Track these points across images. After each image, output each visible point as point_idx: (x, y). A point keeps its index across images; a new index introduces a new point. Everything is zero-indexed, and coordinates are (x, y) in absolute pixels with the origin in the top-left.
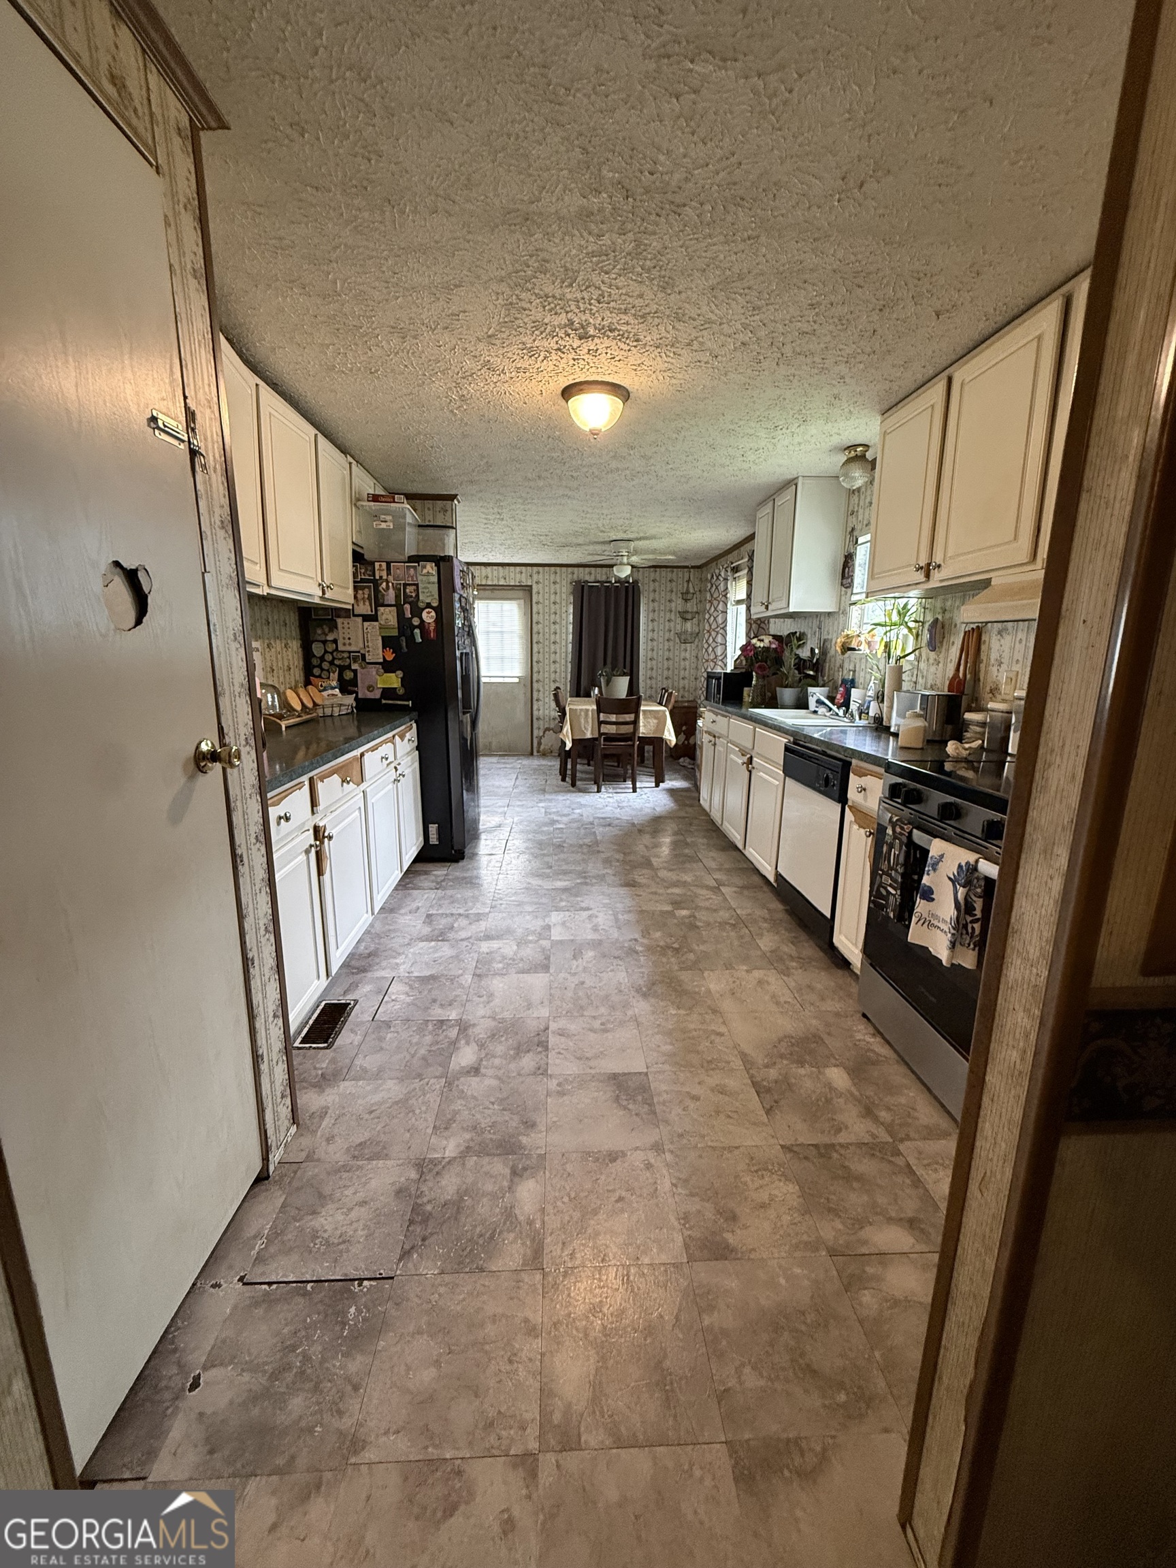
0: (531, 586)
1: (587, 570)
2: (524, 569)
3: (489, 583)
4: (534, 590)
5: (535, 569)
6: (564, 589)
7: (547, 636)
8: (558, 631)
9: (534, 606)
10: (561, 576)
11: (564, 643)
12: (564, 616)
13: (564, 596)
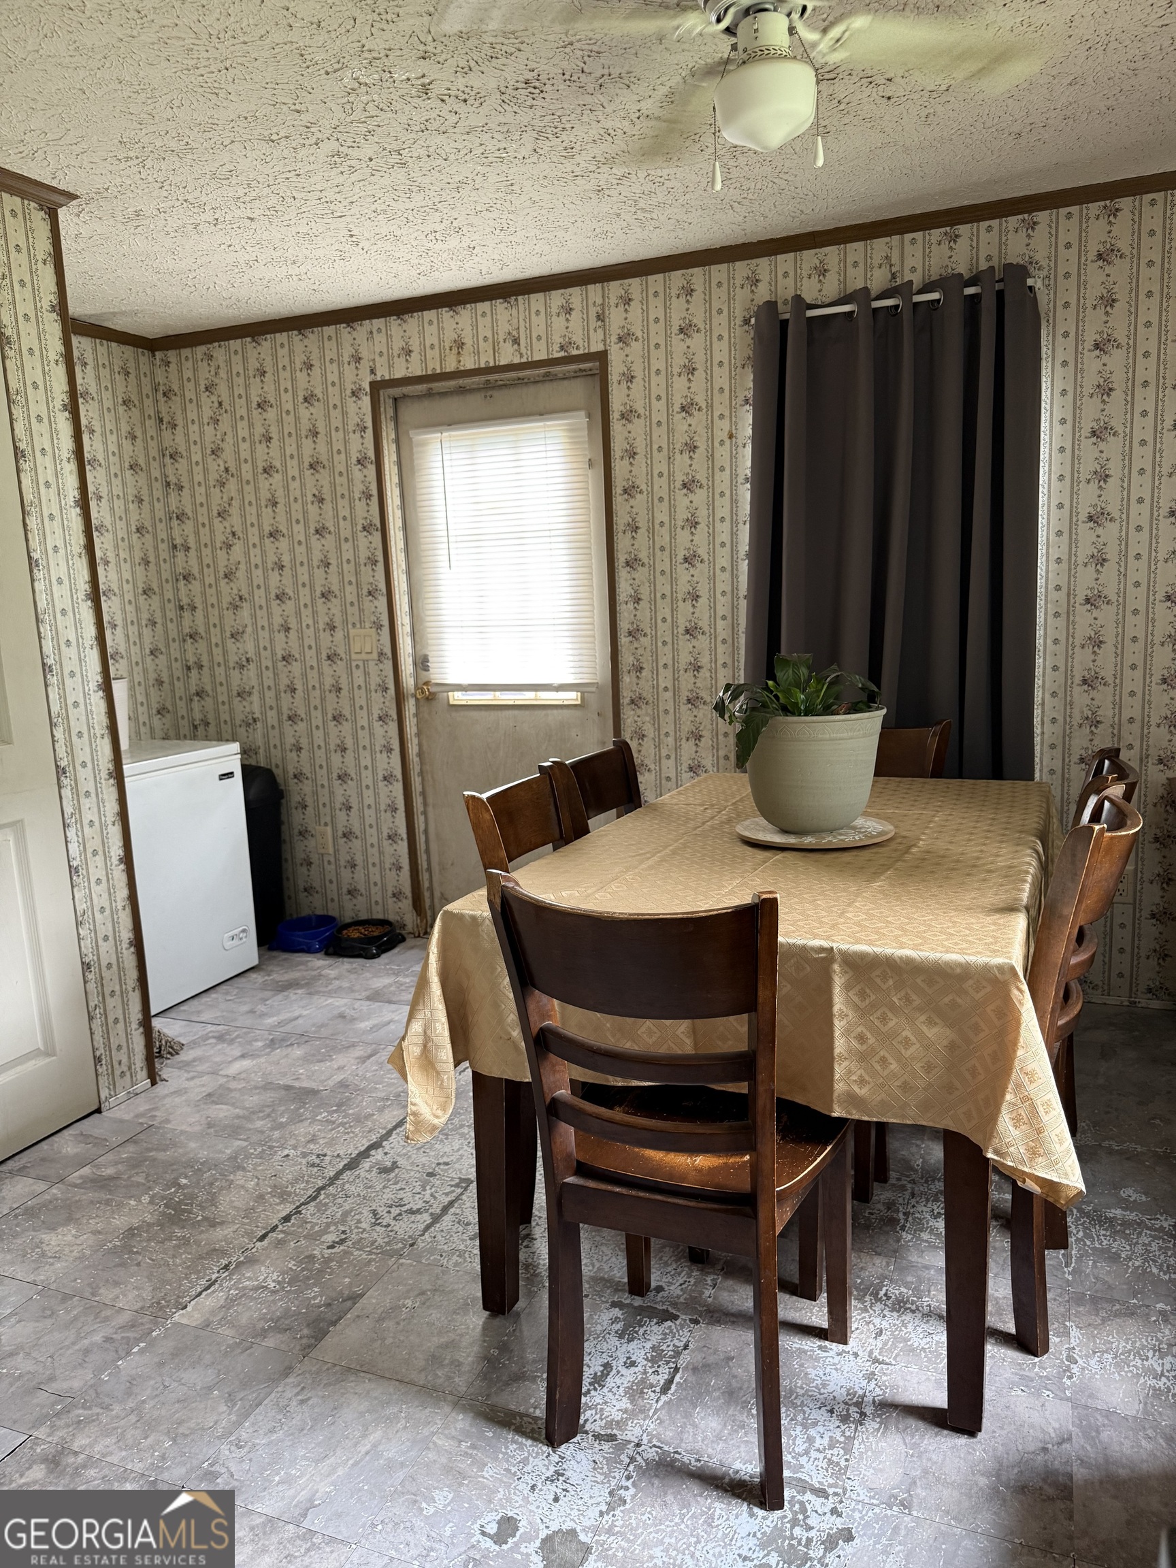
0: (602, 357)
1: (809, 257)
2: (575, 295)
3: (469, 363)
4: (616, 369)
5: (615, 288)
6: (721, 351)
7: (663, 537)
8: (702, 515)
9: (617, 427)
10: (708, 301)
11: (723, 560)
12: (723, 454)
13: (721, 378)
